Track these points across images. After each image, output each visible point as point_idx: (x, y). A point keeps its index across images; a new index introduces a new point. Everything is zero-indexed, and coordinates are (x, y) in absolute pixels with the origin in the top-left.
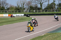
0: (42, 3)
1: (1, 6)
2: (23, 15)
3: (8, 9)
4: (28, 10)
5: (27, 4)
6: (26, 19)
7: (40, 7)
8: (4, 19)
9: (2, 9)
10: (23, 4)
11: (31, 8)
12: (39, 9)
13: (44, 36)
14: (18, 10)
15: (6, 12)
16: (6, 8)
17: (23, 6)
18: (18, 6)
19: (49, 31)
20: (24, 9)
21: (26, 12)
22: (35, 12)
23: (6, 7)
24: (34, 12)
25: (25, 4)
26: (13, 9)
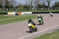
0: (50, 1)
1: (10, 5)
2: (31, 13)
3: (17, 7)
4: (36, 8)
5: (35, 2)
6: (34, 17)
7: (48, 5)
8: (13, 17)
9: (11, 8)
10: (31, 3)
11: (39, 6)
12: (47, 7)
13: (52, 33)
14: (26, 8)
15: (15, 11)
16: (14, 7)
17: (31, 4)
18: (27, 4)
19: (57, 29)
20: (32, 7)
21: (34, 10)
22: (43, 10)
23: (15, 5)
24: (41, 10)
25: (33, 2)
26: (22, 7)
